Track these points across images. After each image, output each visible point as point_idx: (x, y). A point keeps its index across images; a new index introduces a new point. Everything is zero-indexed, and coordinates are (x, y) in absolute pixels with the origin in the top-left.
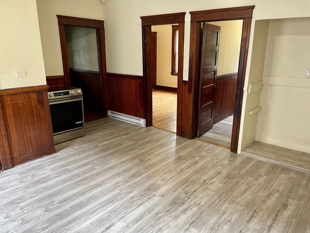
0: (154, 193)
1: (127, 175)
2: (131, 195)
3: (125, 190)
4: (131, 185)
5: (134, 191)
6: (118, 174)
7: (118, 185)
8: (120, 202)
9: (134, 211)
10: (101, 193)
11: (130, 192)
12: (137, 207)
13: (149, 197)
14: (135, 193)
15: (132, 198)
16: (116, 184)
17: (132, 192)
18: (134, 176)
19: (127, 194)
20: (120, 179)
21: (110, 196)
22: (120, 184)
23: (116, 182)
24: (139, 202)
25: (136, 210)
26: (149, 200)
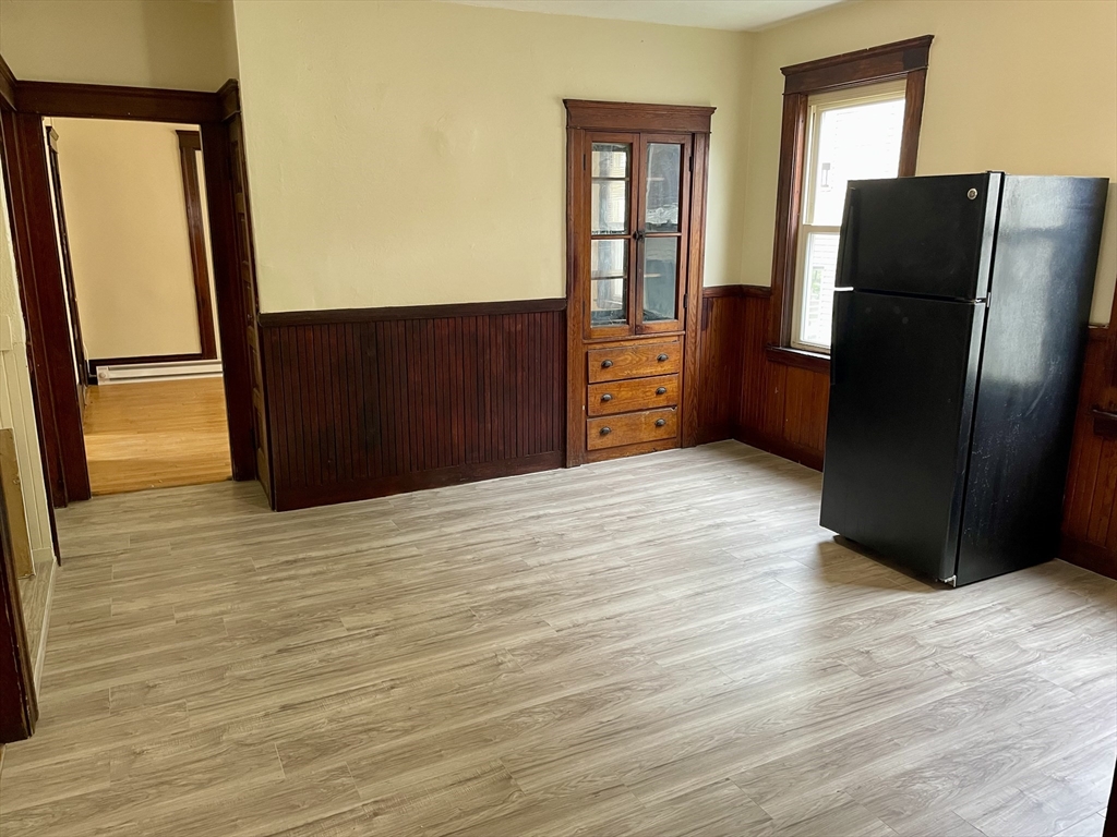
0: (556, 635)
1: (607, 715)
2: (625, 644)
3: (638, 661)
4: (612, 675)
5: (612, 653)
6: (644, 726)
7: (656, 683)
8: (661, 635)
9: (631, 609)
10: (715, 668)
11: (623, 652)
12: (620, 615)
13: (578, 630)
14: (608, 649)
15: (623, 638)
16: (661, 687)
17: (617, 652)
18: (587, 704)
19: (634, 648)
20: (642, 705)
21: (688, 655)
22: (648, 684)
23: (660, 695)
24: (611, 624)
25: (626, 610)
26: (581, 622)
